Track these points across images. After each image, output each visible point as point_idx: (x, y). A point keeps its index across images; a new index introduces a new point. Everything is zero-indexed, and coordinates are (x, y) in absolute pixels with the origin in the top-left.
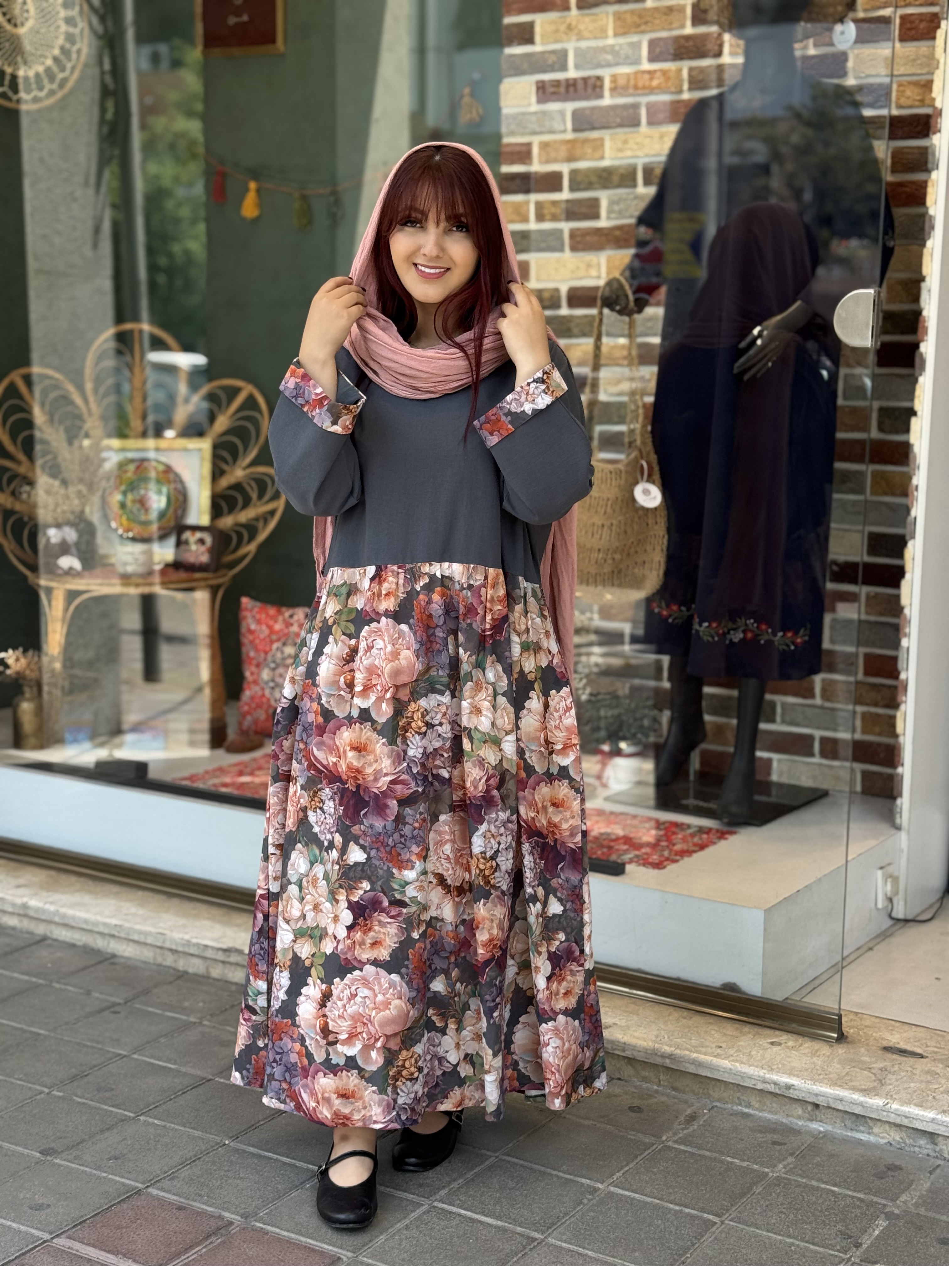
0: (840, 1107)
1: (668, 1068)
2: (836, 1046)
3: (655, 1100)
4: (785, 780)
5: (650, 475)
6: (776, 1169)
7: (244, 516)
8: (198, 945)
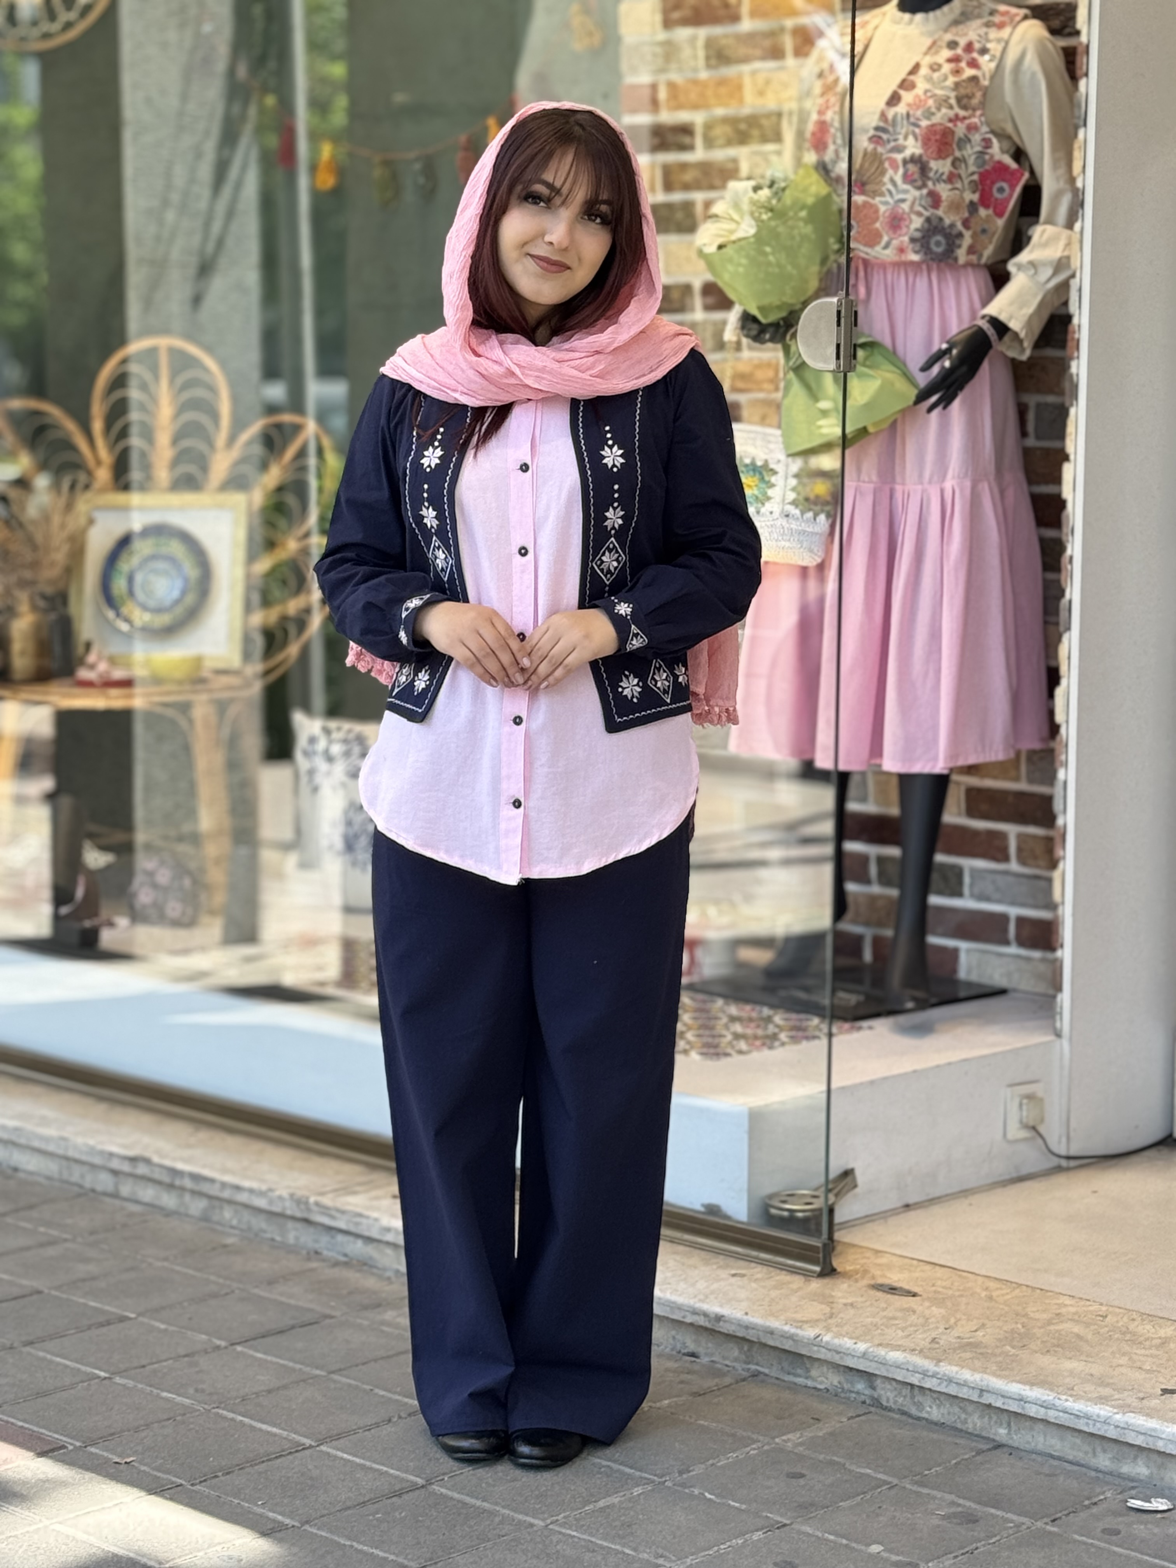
0: (771, 1343)
2: (812, 1280)
8: (102, 1153)
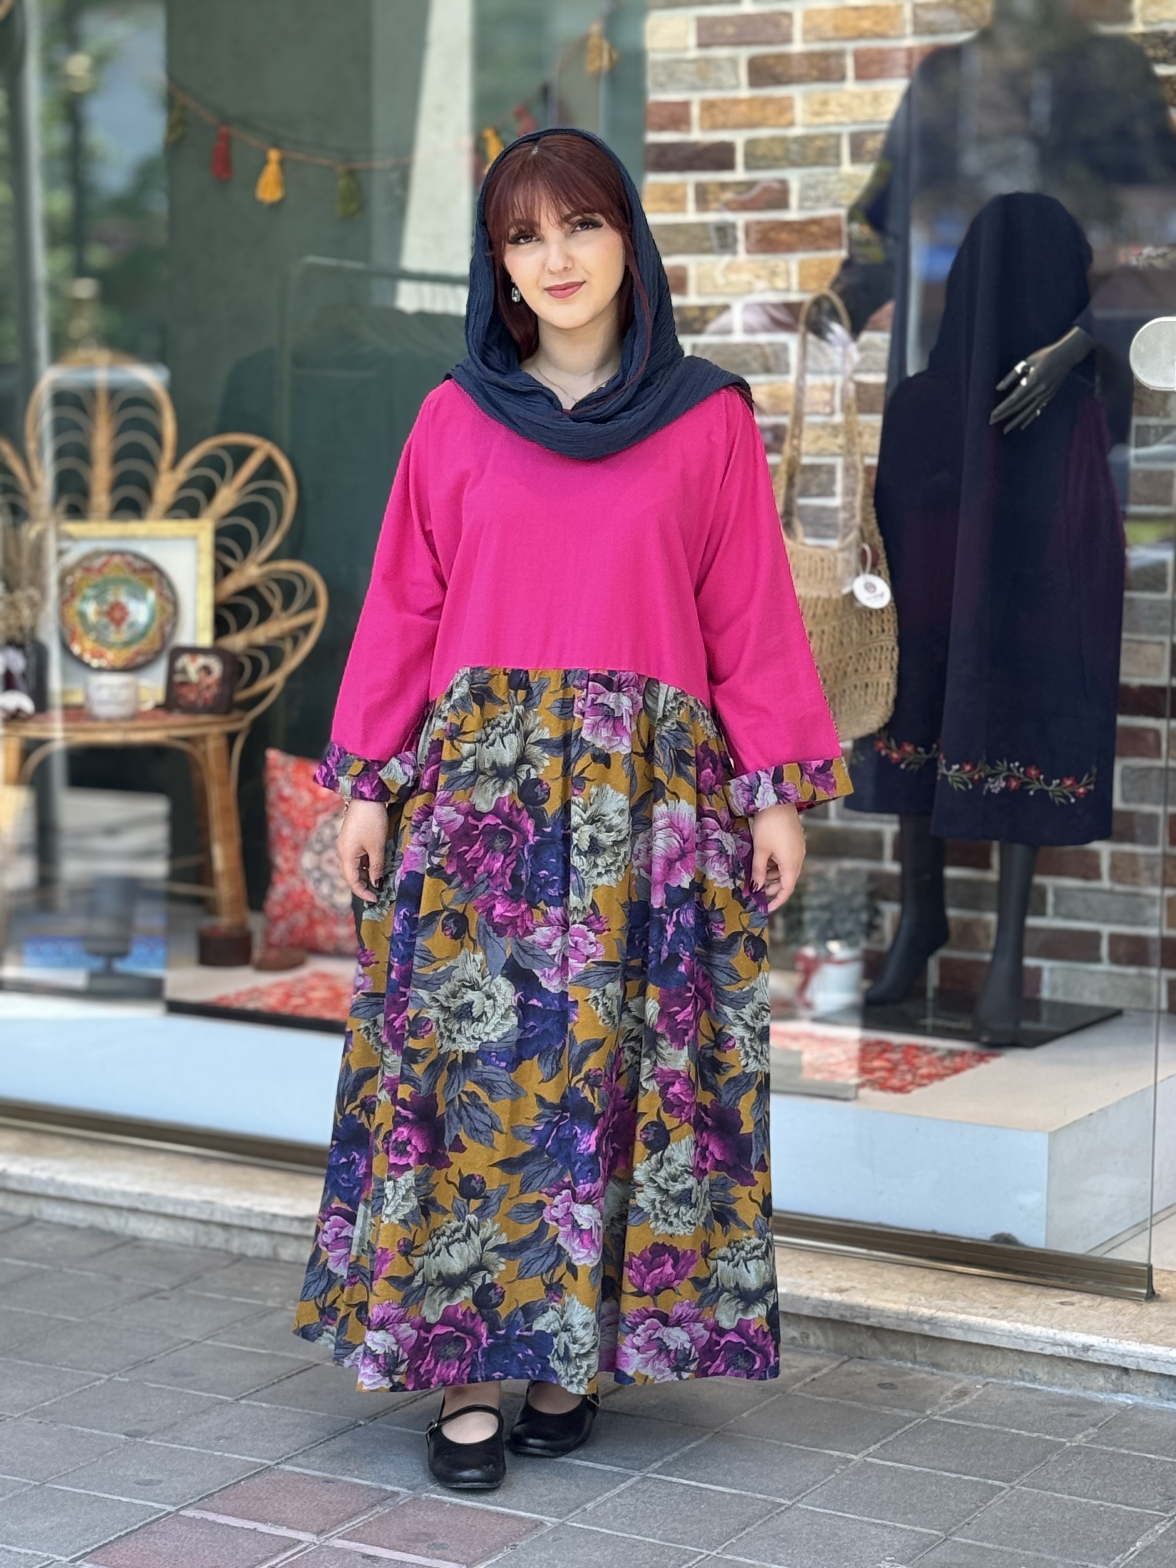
0: (1154, 1369)
1: (926, 1337)
2: (1145, 1305)
3: (911, 1377)
4: (1060, 997)
5: (874, 565)
6: (1075, 1439)
7: (262, 634)
8: (262, 1215)
